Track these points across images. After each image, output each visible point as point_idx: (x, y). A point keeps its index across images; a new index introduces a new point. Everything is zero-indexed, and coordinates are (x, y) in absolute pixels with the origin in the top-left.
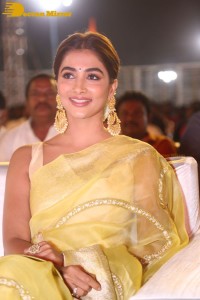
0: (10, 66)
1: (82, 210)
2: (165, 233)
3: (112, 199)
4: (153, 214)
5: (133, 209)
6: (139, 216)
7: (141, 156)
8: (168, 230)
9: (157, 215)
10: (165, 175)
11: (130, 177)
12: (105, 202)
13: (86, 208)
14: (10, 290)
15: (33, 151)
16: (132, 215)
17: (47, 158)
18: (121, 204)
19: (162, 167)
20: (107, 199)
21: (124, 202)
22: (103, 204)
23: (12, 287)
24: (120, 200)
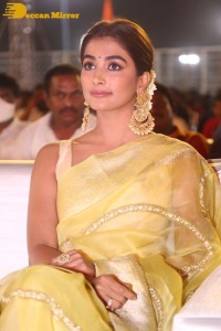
0: (16, 46)
1: (115, 216)
2: (207, 243)
3: (149, 205)
4: (193, 222)
5: (170, 216)
6: (176, 224)
7: (180, 157)
8: (210, 240)
9: (198, 223)
10: (206, 179)
11: (168, 181)
12: (141, 208)
13: (119, 214)
14: (40, 304)
15: (61, 150)
16: (169, 222)
17: (77, 158)
18: (158, 210)
19: (203, 170)
20: (143, 205)
21: (160, 208)
22: (138, 210)
23: (41, 300)
24: (157, 207)
